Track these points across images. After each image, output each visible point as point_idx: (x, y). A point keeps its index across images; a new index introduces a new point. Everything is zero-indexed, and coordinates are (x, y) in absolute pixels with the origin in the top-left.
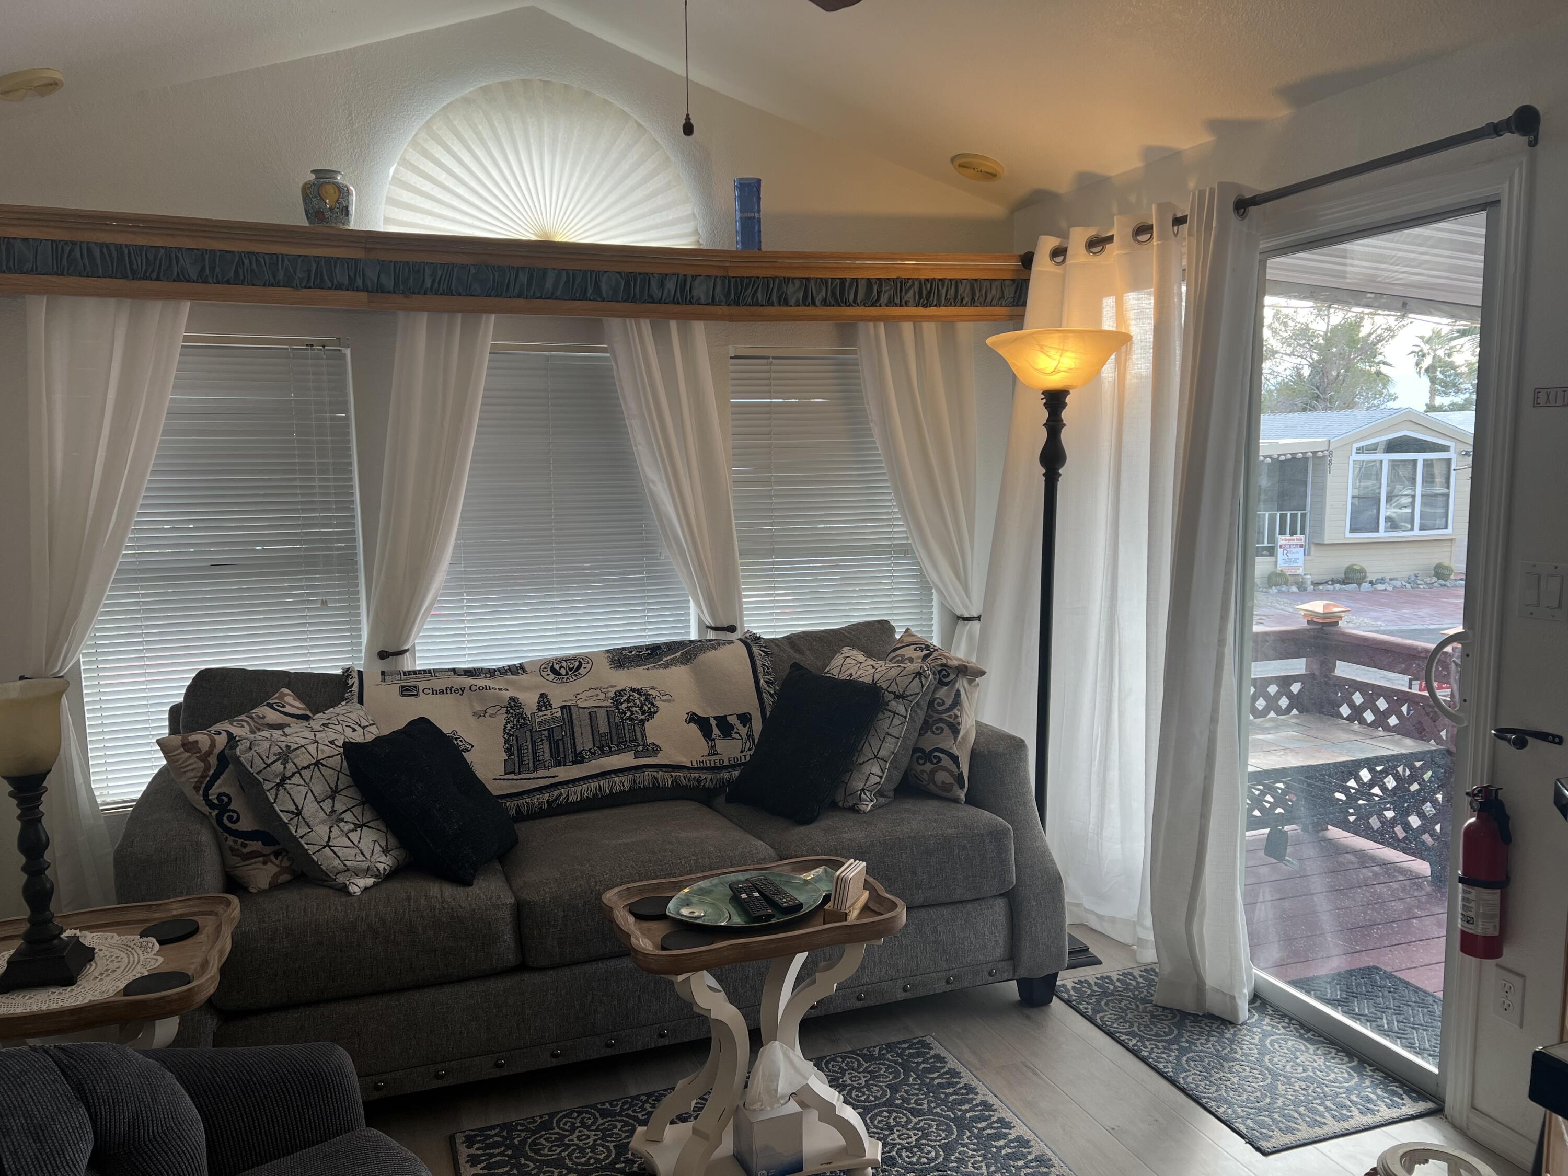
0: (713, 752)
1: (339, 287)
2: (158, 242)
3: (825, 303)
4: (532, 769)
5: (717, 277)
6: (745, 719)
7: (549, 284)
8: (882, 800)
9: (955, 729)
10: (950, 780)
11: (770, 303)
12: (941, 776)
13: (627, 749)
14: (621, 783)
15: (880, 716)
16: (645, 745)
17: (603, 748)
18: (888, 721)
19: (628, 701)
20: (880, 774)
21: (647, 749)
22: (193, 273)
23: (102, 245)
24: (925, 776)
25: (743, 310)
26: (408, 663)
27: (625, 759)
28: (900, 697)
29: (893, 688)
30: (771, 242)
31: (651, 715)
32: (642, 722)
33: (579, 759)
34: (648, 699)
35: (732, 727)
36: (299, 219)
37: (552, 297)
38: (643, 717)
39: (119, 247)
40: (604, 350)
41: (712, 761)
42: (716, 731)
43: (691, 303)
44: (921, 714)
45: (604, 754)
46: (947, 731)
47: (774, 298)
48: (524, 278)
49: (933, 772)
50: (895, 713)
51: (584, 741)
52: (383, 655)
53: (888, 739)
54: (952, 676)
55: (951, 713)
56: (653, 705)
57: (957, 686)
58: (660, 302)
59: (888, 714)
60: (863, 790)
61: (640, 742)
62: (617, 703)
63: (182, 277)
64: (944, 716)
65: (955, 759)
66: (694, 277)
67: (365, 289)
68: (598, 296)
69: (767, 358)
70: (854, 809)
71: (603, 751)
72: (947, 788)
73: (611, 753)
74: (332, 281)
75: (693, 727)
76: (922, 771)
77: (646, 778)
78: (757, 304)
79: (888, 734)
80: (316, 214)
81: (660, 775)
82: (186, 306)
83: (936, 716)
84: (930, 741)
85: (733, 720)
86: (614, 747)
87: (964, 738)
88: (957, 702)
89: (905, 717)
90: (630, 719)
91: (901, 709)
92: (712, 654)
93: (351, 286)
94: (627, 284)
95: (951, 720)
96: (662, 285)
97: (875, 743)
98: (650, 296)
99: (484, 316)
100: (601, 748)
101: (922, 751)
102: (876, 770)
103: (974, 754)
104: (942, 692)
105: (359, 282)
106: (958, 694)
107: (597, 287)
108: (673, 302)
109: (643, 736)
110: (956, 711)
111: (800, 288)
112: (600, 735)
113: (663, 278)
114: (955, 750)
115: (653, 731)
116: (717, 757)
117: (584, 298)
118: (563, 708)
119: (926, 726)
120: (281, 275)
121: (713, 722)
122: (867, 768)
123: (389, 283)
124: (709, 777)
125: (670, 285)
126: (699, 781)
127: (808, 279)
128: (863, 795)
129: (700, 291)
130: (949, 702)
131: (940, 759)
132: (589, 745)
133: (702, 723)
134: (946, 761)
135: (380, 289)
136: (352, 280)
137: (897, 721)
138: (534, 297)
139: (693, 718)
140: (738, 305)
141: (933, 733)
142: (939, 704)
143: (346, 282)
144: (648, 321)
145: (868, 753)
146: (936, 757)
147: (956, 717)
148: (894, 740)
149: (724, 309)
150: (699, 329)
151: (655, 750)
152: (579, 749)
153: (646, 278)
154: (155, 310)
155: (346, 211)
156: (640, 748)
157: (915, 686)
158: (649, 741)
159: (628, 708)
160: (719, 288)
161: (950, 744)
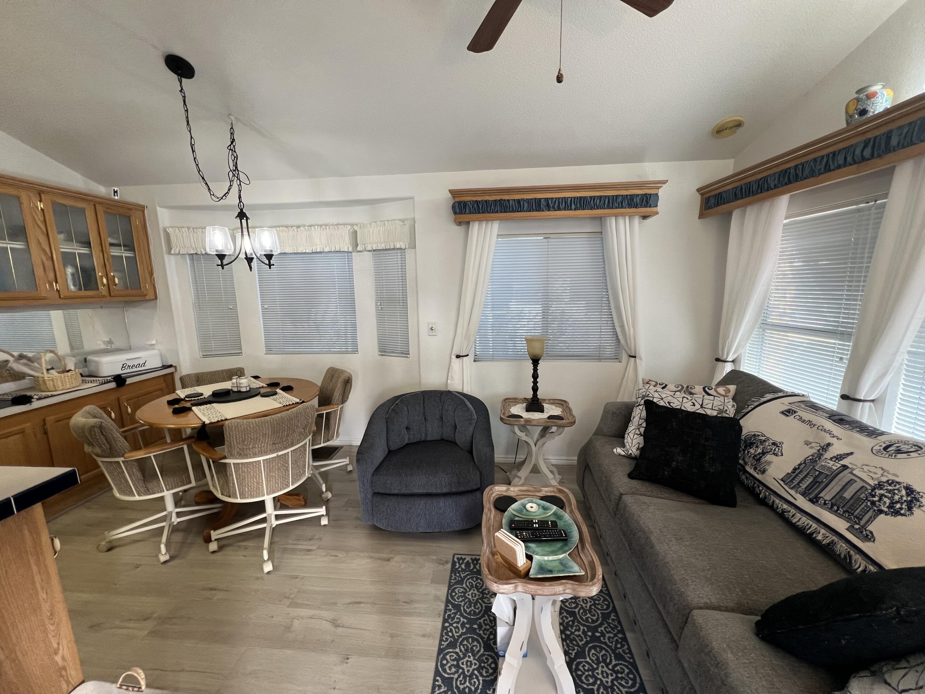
4: (792, 486)
14: (822, 535)
16: (864, 527)
17: (834, 505)
19: (889, 491)
21: (862, 532)
27: (840, 525)
31: (897, 514)
32: (881, 512)
33: (814, 501)
34: (911, 502)
38: (886, 510)
45: (831, 510)
51: (827, 495)
56: (910, 509)
61: (862, 523)
62: (879, 487)
71: (832, 508)
73: (836, 513)
77: (841, 548)
81: (856, 557)
86: (841, 511)
90: (873, 503)
100: (832, 505)
109: (870, 521)
112: (841, 497)
132: (828, 498)
151: (869, 537)
152: (821, 495)
156: (857, 527)
158: (870, 528)
159: (882, 496)
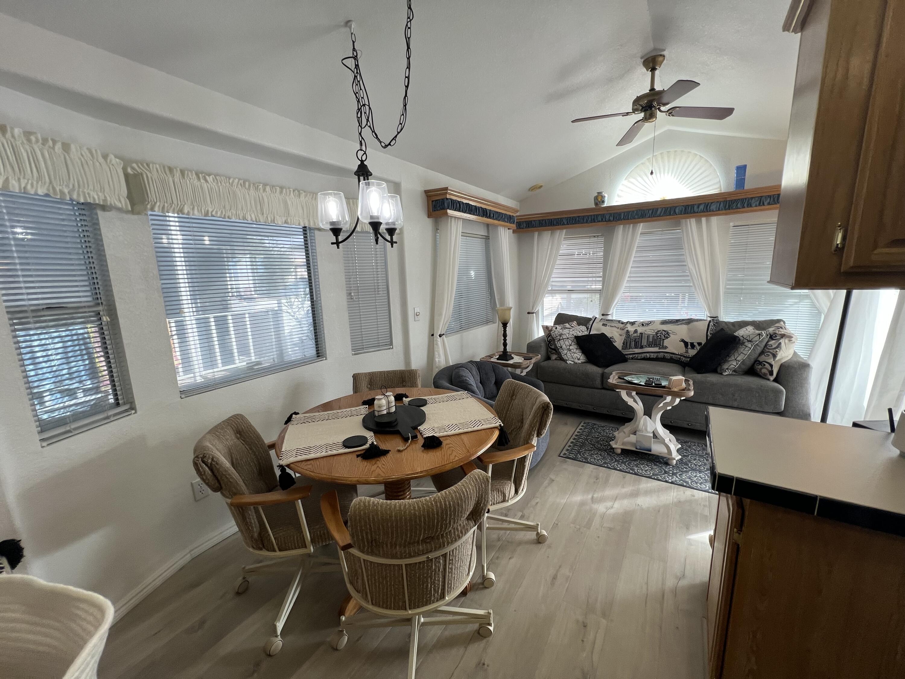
0: (687, 352)
1: (599, 221)
2: (559, 217)
3: (769, 204)
4: (629, 348)
5: (721, 202)
6: (699, 344)
7: (659, 212)
8: (735, 373)
9: (774, 356)
10: (767, 372)
11: (743, 207)
12: (764, 371)
13: (657, 347)
14: (653, 356)
15: (740, 346)
17: (650, 345)
18: (743, 349)
19: (661, 333)
20: (736, 365)
21: (663, 347)
22: (566, 223)
23: (548, 219)
24: (758, 370)
25: (732, 211)
26: (610, 318)
27: (656, 349)
28: (750, 341)
29: (748, 338)
30: (748, 186)
31: (667, 338)
32: (664, 339)
33: (642, 347)
34: (668, 333)
35: (695, 346)
36: (593, 206)
37: (660, 216)
39: (551, 220)
40: (680, 229)
41: (685, 354)
42: (689, 346)
43: (710, 211)
44: (759, 350)
45: (649, 347)
46: (771, 355)
47: (745, 205)
48: (650, 212)
49: (761, 369)
50: (746, 346)
51: (644, 342)
52: (603, 315)
53: (742, 354)
54: (778, 338)
55: (775, 350)
56: (669, 335)
57: (780, 341)
58: (697, 213)
59: (743, 346)
60: (727, 369)
61: (662, 345)
62: (657, 333)
63: (564, 224)
64: (771, 351)
65: (771, 366)
66: (712, 203)
67: (606, 221)
68: (675, 213)
69: (749, 225)
70: (721, 374)
71: (649, 346)
72: (765, 374)
73: (651, 347)
74: (597, 220)
75: (682, 343)
76: (758, 368)
77: (662, 355)
78: (738, 208)
79: (742, 353)
80: (596, 204)
81: (666, 355)
82: (565, 231)
83: (767, 350)
84: (762, 358)
85: (696, 344)
86: (653, 346)
87: (779, 360)
88: (778, 347)
89: (751, 348)
90: (660, 338)
91: (750, 346)
92: (696, 322)
93: (602, 221)
94: (686, 209)
95: (774, 352)
96: (698, 207)
97: (736, 355)
98: (694, 211)
99: (638, 224)
101: (759, 361)
102: (735, 363)
103: (782, 366)
104: (772, 342)
105: (604, 219)
106: (780, 344)
107: (675, 211)
108: (703, 212)
110: (777, 350)
111: (758, 200)
112: (649, 342)
113: (699, 205)
114: (773, 363)
115: (666, 342)
116: (688, 354)
117: (670, 215)
118: (640, 333)
119: (762, 353)
120: (585, 221)
121: (689, 344)
122: (731, 363)
123: (612, 218)
124: (684, 359)
125: (702, 207)
126: (680, 359)
127: (762, 197)
128: (727, 370)
129: (713, 207)
130: (774, 346)
131: (765, 365)
132: (645, 344)
133: (686, 344)
134: (767, 366)
135: (609, 220)
136: (602, 219)
137: (747, 349)
138: (654, 217)
139: (683, 341)
140: (730, 209)
141: (765, 356)
142: (769, 346)
143: (601, 220)
144: (694, 219)
146: (763, 364)
147: (777, 351)
148: (744, 355)
149: (724, 212)
150: (714, 220)
151: (666, 348)
152: (642, 345)
153: (693, 206)
154: (558, 233)
155: (603, 202)
156: (661, 347)
157: (756, 337)
158: (665, 345)
159: (660, 335)
160: (722, 205)
161: (771, 361)
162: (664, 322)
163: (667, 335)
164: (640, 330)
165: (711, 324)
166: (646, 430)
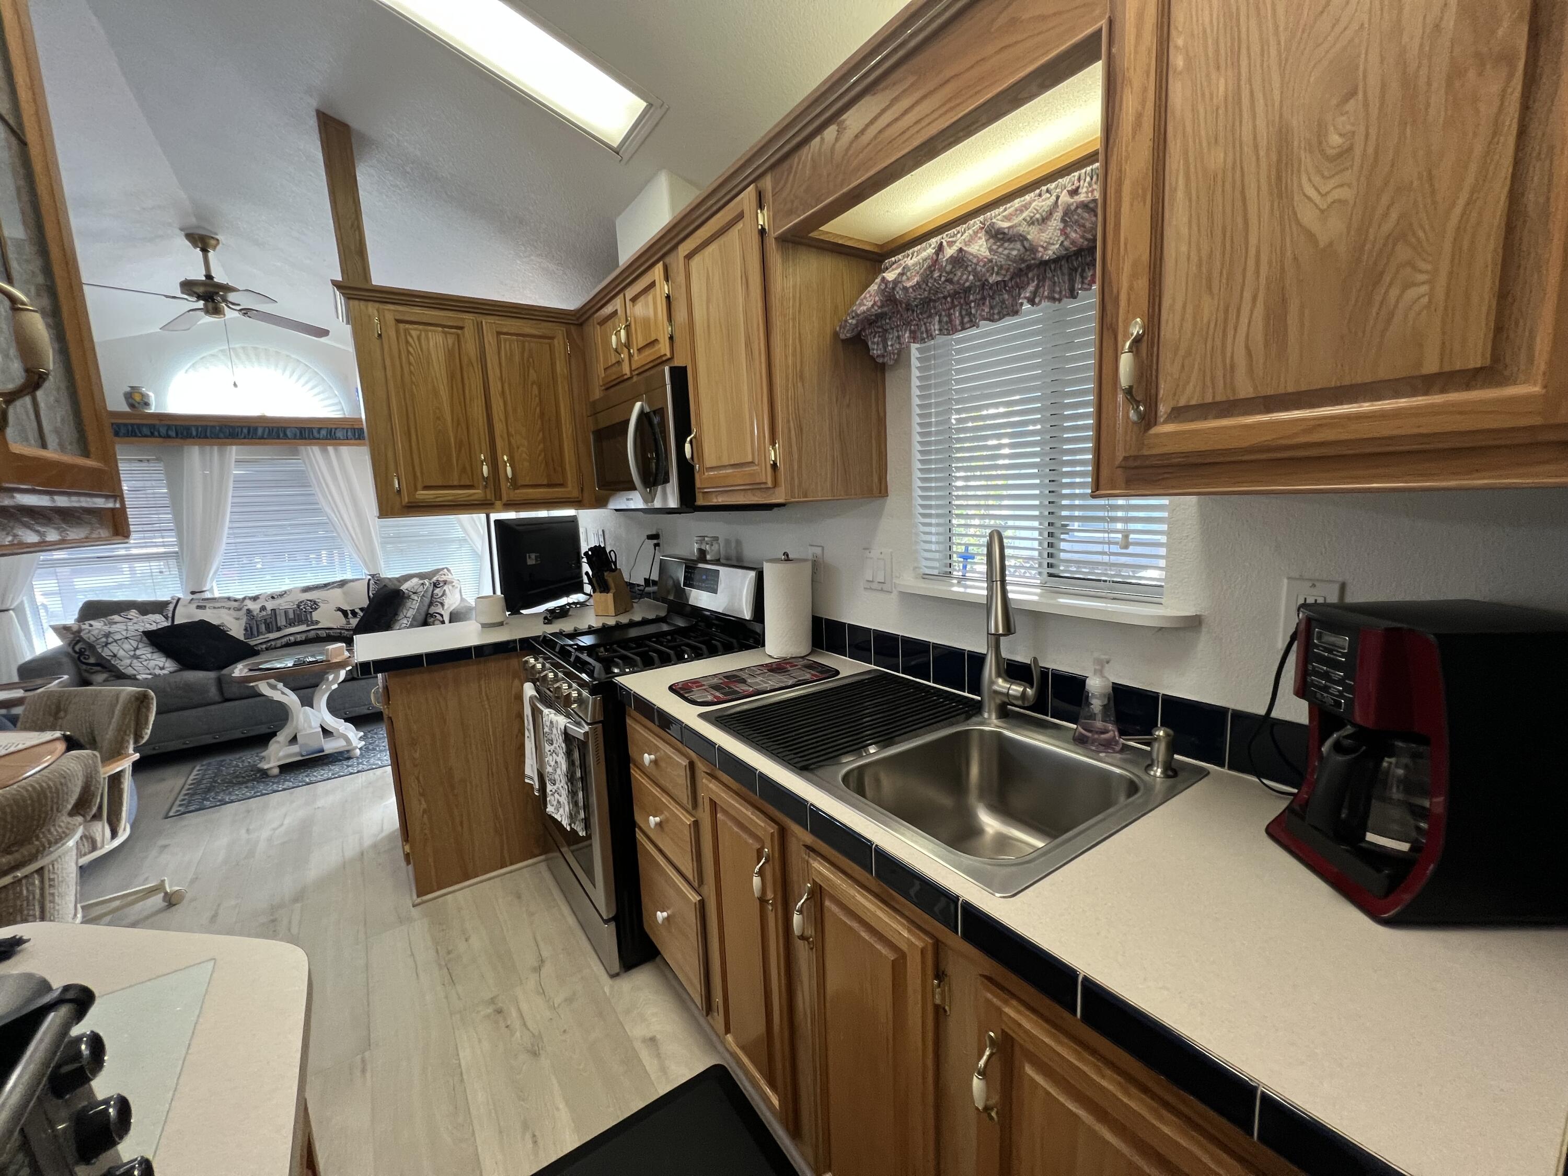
0: (348, 623)
1: (146, 436)
4: (257, 635)
6: (362, 609)
7: (260, 433)
9: (442, 604)
13: (303, 624)
14: (299, 638)
15: (407, 601)
16: (312, 621)
17: (291, 623)
18: (411, 603)
19: (305, 605)
21: (314, 623)
24: (431, 623)
26: (208, 595)
27: (303, 628)
28: (416, 594)
29: (413, 591)
31: (316, 609)
32: (311, 612)
33: (279, 629)
34: (315, 603)
35: (357, 612)
37: (262, 438)
38: (312, 610)
40: (298, 459)
41: (348, 627)
42: (350, 615)
43: (336, 439)
44: (427, 601)
46: (439, 605)
48: (244, 430)
49: (434, 621)
50: (413, 600)
51: (282, 621)
52: (193, 593)
54: (441, 586)
55: (441, 599)
56: (317, 605)
57: (444, 589)
58: (319, 439)
59: (410, 600)
61: (310, 620)
62: (298, 606)
64: (438, 600)
65: (442, 616)
66: (336, 429)
67: (160, 436)
68: (286, 436)
73: (295, 626)
74: (140, 433)
75: (339, 613)
76: (431, 621)
77: (312, 635)
79: (411, 606)
80: (132, 406)
83: (435, 600)
84: (432, 610)
85: (358, 610)
86: (296, 623)
87: (448, 608)
88: (444, 594)
89: (418, 601)
90: (305, 611)
91: (416, 598)
92: (352, 584)
93: (152, 436)
94: (301, 433)
95: (441, 601)
96: (319, 432)
97: (405, 611)
98: (314, 437)
99: (229, 447)
101: (430, 614)
102: (405, 622)
104: (437, 591)
105: (156, 433)
106: (445, 591)
107: (285, 435)
108: (327, 439)
109: (311, 617)
110: (443, 598)
112: (289, 619)
113: (320, 429)
114: (443, 613)
115: (316, 616)
116: (350, 625)
117: (278, 438)
118: (271, 610)
119: (431, 604)
121: (348, 611)
122: (401, 622)
123: (172, 433)
124: (346, 633)
125: (323, 432)
126: (341, 633)
129: (339, 434)
130: (440, 595)
131: (436, 616)
132: (284, 623)
134: (439, 617)
135: (168, 437)
136: (152, 433)
137: (414, 602)
138: (253, 438)
139: (339, 609)
141: (434, 606)
142: (435, 596)
143: (149, 434)
144: (317, 447)
145: (402, 616)
146: (434, 616)
147: (443, 600)
148: (413, 610)
150: (345, 450)
151: (317, 622)
153: (311, 430)
155: (147, 404)
156: (310, 623)
157: (421, 589)
158: (314, 619)
159: (304, 607)
160: (349, 433)
161: (440, 610)
162: (307, 589)
163: (315, 605)
164: (270, 605)
165: (372, 582)
166: (310, 727)
